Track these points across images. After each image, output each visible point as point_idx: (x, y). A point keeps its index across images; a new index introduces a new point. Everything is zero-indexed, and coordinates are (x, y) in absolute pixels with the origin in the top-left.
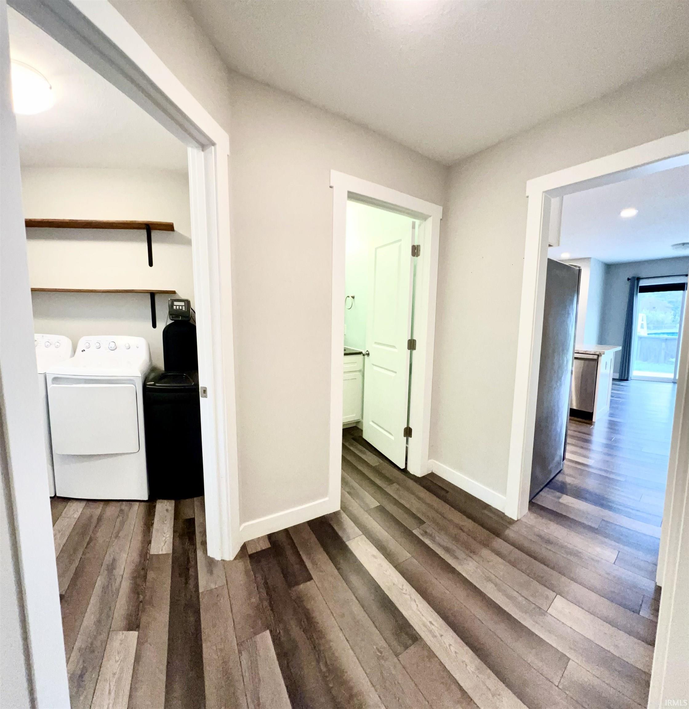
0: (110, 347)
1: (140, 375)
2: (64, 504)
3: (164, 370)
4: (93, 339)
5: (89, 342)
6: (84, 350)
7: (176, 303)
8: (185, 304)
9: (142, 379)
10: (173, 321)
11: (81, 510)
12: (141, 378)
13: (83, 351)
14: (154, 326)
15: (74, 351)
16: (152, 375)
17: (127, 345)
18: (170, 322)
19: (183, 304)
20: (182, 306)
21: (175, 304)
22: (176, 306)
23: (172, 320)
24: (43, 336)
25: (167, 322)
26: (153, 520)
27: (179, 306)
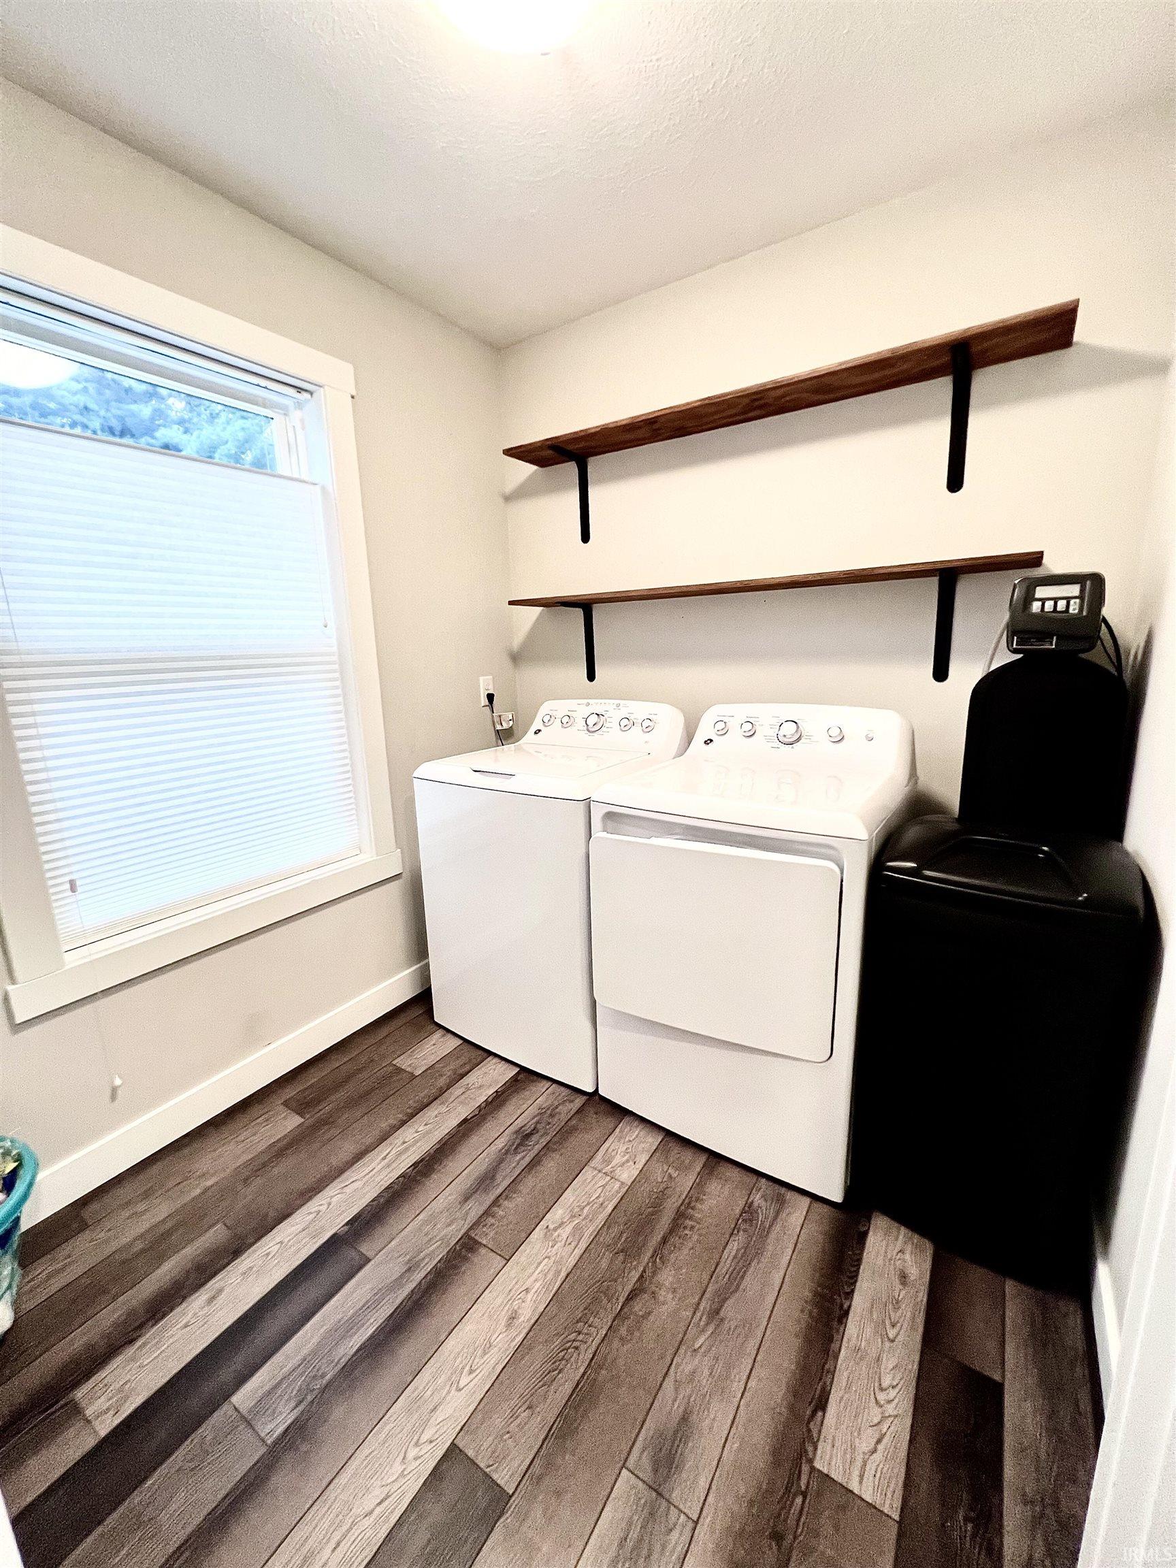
0: (781, 733)
1: (864, 836)
2: (608, 1122)
3: (957, 817)
4: (738, 713)
5: (725, 719)
6: (711, 741)
7: (1041, 592)
8: (1082, 591)
9: (870, 848)
10: (1020, 656)
11: (643, 1159)
12: (866, 844)
13: (708, 742)
14: (941, 673)
15: (689, 738)
16: (913, 834)
17: (835, 732)
18: (1005, 658)
19: (1074, 590)
20: (1068, 599)
21: (1037, 596)
22: (1043, 601)
23: (1015, 651)
24: (618, 705)
25: (992, 659)
26: (850, 1295)
27: (1056, 600)
